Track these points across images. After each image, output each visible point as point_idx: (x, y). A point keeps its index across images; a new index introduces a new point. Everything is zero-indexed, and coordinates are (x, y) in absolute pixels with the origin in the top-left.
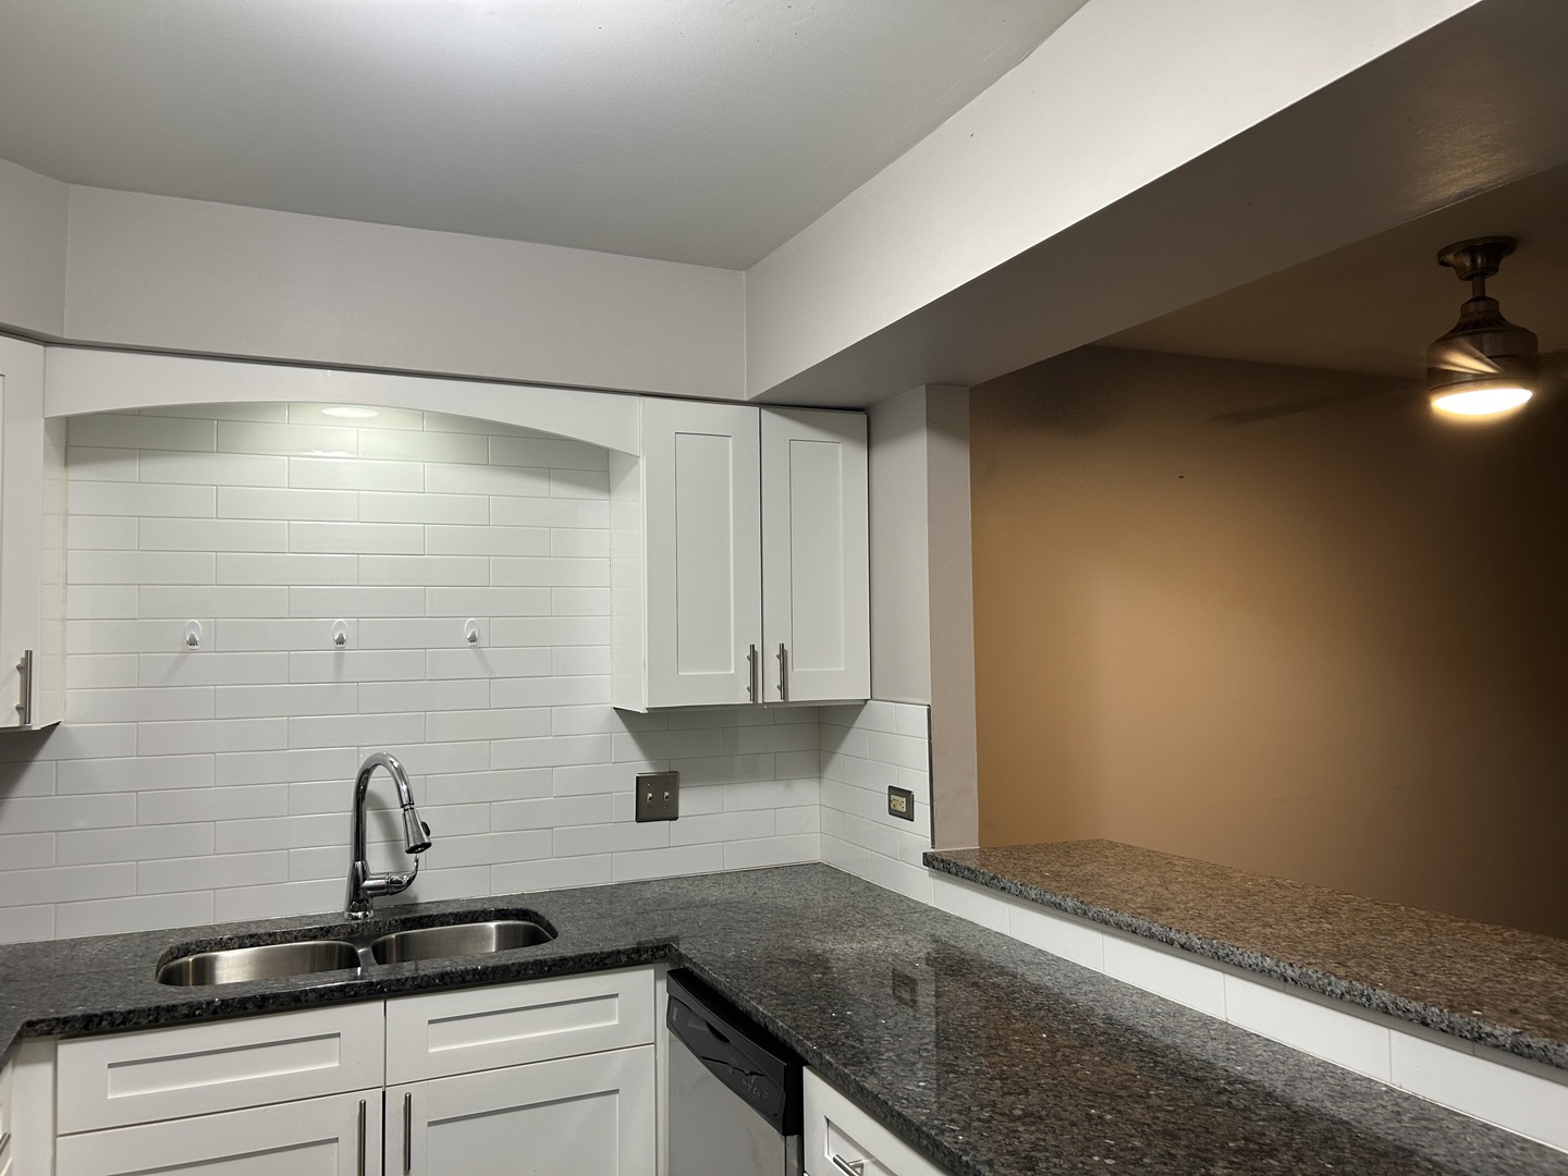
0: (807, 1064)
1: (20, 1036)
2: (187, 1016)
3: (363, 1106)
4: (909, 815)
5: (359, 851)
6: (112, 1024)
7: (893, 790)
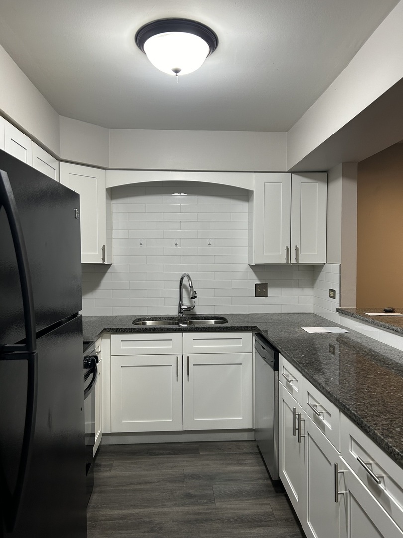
0: (280, 352)
1: (102, 332)
2: (138, 331)
3: (177, 357)
4: (334, 298)
5: (181, 300)
6: (122, 331)
7: (331, 290)
